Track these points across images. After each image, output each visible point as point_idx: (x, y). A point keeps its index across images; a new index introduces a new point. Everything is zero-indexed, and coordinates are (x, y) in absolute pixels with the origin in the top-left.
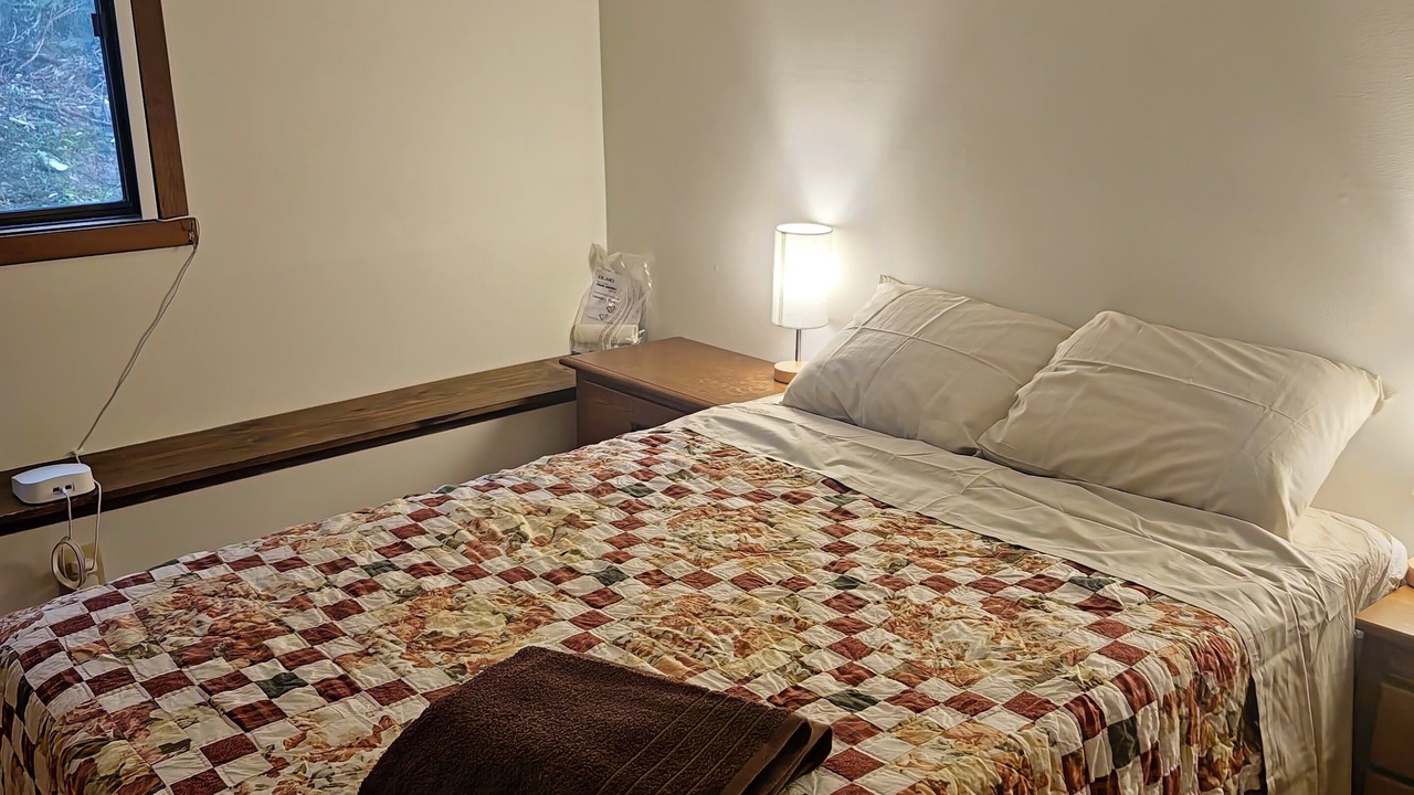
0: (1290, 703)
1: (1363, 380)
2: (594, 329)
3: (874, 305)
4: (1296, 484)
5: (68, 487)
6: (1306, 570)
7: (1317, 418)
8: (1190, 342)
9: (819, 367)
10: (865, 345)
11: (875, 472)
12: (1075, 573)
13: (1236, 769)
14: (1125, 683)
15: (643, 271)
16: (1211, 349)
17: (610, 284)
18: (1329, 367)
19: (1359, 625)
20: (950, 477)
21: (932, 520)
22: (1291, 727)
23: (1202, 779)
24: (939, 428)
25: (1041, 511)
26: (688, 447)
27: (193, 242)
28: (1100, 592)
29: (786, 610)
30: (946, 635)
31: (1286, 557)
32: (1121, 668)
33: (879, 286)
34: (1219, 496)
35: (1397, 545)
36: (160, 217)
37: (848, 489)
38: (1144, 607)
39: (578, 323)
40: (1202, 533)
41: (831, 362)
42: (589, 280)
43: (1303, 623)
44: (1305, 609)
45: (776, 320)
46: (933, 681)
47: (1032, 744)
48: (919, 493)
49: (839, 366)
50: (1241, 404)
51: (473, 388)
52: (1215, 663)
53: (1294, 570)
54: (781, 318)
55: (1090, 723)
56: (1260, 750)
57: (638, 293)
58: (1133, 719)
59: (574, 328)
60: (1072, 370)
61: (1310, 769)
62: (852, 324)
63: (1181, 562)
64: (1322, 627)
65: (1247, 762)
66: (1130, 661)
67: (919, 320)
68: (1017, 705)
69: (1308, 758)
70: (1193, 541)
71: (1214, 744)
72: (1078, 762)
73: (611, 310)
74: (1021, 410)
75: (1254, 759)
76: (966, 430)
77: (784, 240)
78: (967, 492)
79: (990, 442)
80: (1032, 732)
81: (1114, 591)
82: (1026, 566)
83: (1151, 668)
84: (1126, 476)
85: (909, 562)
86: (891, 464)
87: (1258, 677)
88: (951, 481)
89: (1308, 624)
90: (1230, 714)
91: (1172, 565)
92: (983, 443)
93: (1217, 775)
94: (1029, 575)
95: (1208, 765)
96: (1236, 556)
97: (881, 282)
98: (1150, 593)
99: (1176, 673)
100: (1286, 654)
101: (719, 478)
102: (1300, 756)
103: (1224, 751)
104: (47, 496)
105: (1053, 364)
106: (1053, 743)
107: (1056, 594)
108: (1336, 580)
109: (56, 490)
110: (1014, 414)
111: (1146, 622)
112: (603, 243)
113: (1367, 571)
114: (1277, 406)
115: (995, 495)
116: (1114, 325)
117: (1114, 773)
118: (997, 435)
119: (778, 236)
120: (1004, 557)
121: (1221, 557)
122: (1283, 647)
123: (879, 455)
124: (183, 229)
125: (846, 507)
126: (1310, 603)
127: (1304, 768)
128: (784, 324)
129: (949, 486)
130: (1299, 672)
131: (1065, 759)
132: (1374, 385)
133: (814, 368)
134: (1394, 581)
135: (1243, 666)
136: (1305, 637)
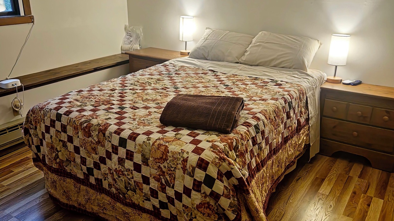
0: (312, 102)
1: (317, 41)
2: (127, 47)
3: (207, 34)
4: (308, 62)
5: (15, 84)
6: (313, 77)
7: (310, 49)
8: (282, 36)
9: (198, 48)
10: (209, 42)
11: (219, 68)
12: (270, 80)
13: (305, 114)
14: (289, 95)
15: (140, 31)
16: (287, 37)
17: (130, 35)
18: (311, 39)
19: (321, 88)
20: (236, 67)
21: (236, 75)
22: (312, 106)
23: (300, 115)
24: (230, 59)
25: (258, 72)
26: (174, 66)
27: (33, 22)
28: (277, 83)
29: (217, 90)
30: (252, 91)
31: (308, 75)
32: (288, 93)
33: (206, 30)
34: (293, 66)
35: (325, 74)
36: (25, 15)
37: (215, 71)
38: (286, 84)
39: (122, 45)
40: (291, 73)
41: (200, 47)
42: (124, 34)
43: (313, 86)
44: (313, 84)
45: (181, 39)
46: (254, 97)
47: (278, 104)
48: (231, 71)
49: (203, 47)
50: (295, 47)
51: (102, 61)
52: (302, 93)
53: (310, 77)
54: (182, 39)
55: (285, 101)
56: (308, 110)
57: (138, 37)
58: (291, 101)
59: (122, 46)
60: (258, 43)
61: (315, 115)
62: (203, 38)
63: (289, 77)
64: (316, 88)
65: (306, 113)
66: (288, 92)
67: (219, 36)
68: (272, 99)
69: (315, 113)
70: (290, 74)
71: (302, 108)
72: (285, 108)
73: (131, 41)
74: (248, 53)
75: (307, 112)
76: (236, 58)
77: (183, 20)
78: (240, 70)
79: (242, 60)
80: (277, 102)
81: (279, 82)
82: (260, 80)
83: (292, 93)
84: (273, 64)
85: (236, 82)
86: (221, 66)
87: (308, 96)
88: (236, 68)
89: (314, 87)
90: (304, 103)
91: (288, 78)
92: (240, 60)
93: (302, 114)
94: (261, 82)
95: (301, 112)
96: (299, 76)
97: (206, 29)
98: (286, 82)
99: (296, 94)
100: (311, 92)
101: (186, 71)
102: (314, 112)
103: (303, 110)
104: (10, 87)
105: (252, 43)
106: (281, 104)
107: (269, 84)
108: (317, 79)
109: (12, 85)
110: (246, 54)
111: (288, 87)
112: (128, 24)
113: (321, 78)
114: (302, 47)
115: (248, 70)
116: (265, 34)
117: (289, 111)
118: (244, 58)
119: (181, 19)
120: (255, 79)
121: (296, 76)
122: (311, 91)
123: (218, 65)
124: (31, 18)
125: (217, 74)
126: (314, 83)
127: (314, 115)
128: (183, 40)
129: (236, 69)
130: (313, 96)
131: (283, 107)
132: (318, 42)
133: (196, 49)
134: (325, 81)
135: (306, 94)
136: (314, 89)
